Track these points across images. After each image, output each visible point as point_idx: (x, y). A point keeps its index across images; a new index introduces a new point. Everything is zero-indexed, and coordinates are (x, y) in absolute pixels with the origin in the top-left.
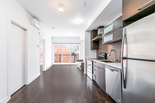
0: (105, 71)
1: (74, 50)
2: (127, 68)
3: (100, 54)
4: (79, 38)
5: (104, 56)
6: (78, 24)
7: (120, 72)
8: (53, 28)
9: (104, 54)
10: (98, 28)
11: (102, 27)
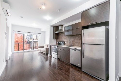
0: (69, 52)
1: (27, 39)
2: (84, 48)
3: (60, 42)
4: (40, 29)
5: (63, 43)
6: (48, 20)
7: (80, 50)
8: (22, 17)
9: (63, 42)
10: (59, 26)
11: (62, 26)
